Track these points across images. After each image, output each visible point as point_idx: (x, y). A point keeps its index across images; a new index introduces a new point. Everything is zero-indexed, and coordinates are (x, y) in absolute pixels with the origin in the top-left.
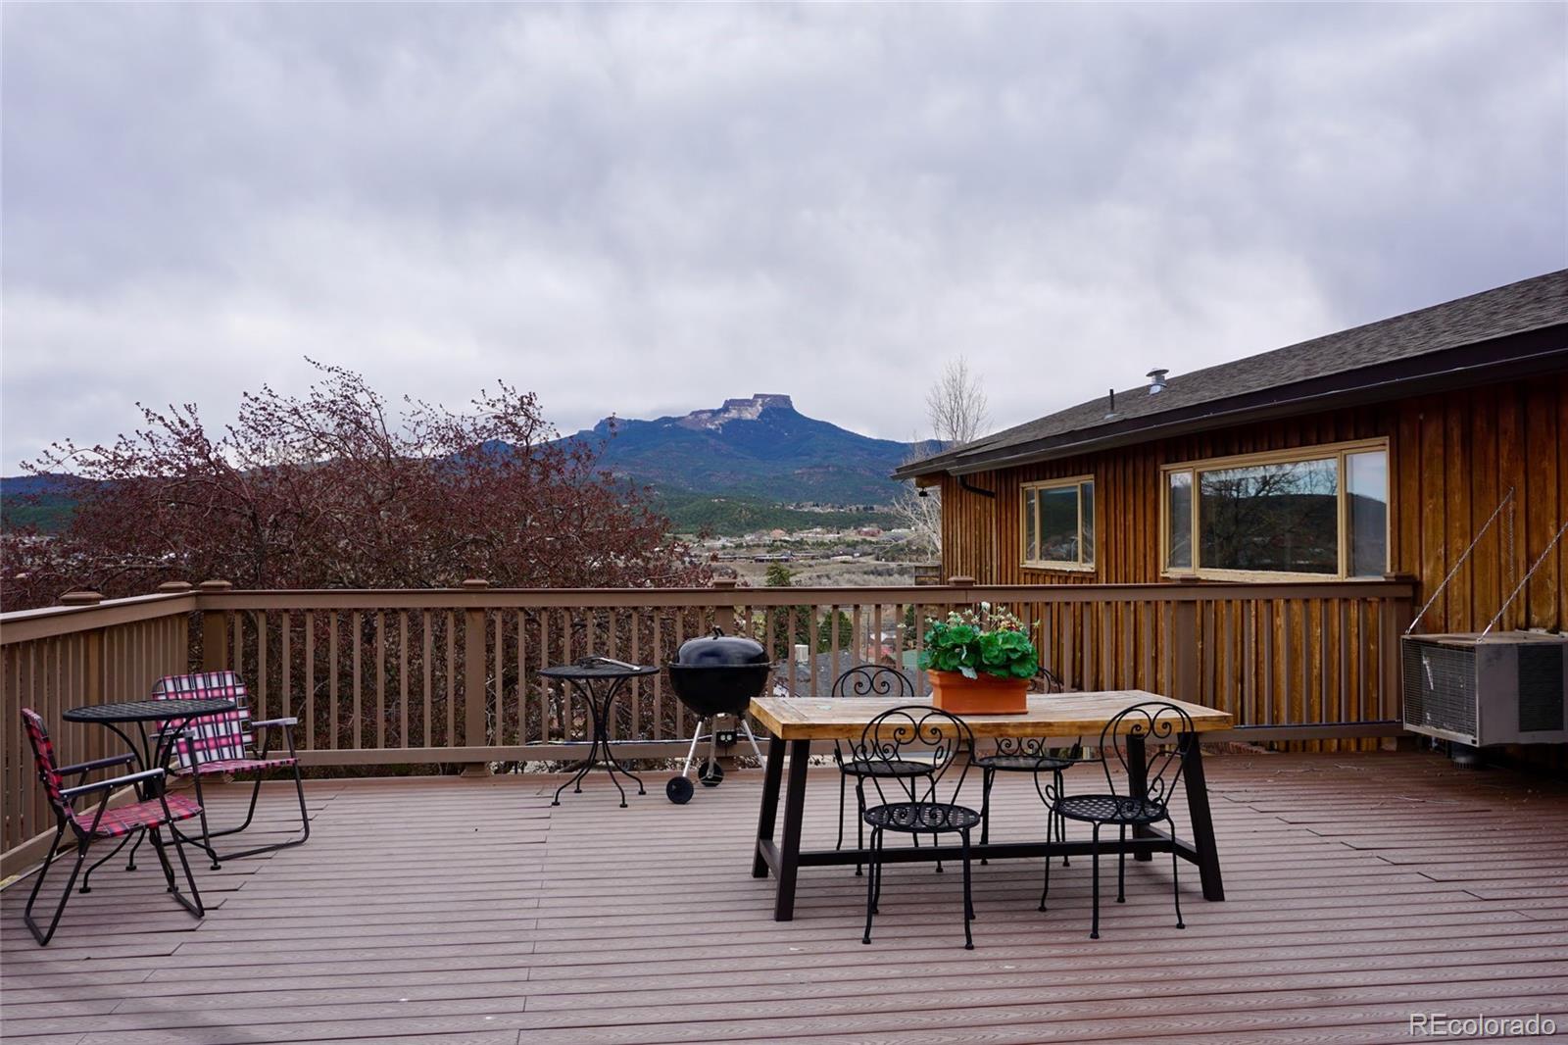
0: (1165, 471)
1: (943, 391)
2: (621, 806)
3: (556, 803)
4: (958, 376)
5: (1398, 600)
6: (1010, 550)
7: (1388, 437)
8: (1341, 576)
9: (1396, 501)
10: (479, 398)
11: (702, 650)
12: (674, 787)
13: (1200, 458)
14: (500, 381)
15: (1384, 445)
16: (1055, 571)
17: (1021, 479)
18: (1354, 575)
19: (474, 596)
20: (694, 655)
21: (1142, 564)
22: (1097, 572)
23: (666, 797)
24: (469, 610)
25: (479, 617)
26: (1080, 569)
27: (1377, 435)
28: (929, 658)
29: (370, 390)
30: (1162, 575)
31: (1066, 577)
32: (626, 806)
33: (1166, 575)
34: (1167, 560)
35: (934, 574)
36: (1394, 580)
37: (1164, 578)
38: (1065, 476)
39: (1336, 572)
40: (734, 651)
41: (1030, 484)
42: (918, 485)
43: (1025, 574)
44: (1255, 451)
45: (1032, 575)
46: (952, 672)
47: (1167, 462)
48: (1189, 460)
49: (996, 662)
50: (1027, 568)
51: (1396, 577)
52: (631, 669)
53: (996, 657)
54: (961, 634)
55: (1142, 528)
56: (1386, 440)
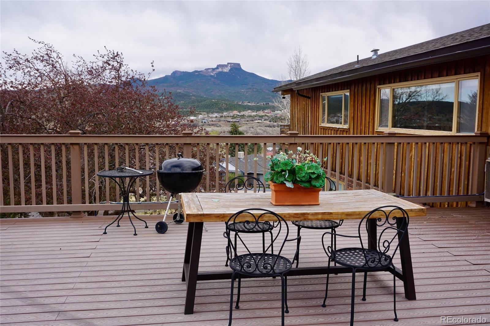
0: (379, 88)
1: (293, 59)
2: (134, 235)
3: (105, 233)
4: (298, 55)
5: (481, 143)
6: (316, 120)
7: (480, 73)
8: (454, 133)
9: (481, 100)
10: (97, 54)
12: (159, 226)
13: (394, 83)
14: (105, 47)
15: (478, 76)
16: (333, 128)
17: (321, 92)
18: (459, 132)
19: (73, 138)
20: (169, 167)
21: (368, 126)
22: (349, 129)
24: (72, 144)
25: (77, 147)
26: (343, 127)
27: (474, 72)
28: (270, 175)
29: (57, 52)
30: (376, 130)
31: (337, 130)
32: (137, 235)
33: (377, 130)
34: (378, 124)
35: (287, 128)
36: (479, 135)
37: (377, 131)
38: (338, 90)
39: (451, 131)
40: (187, 165)
41: (324, 94)
42: (282, 94)
43: (321, 129)
44: (418, 79)
45: (324, 129)
46: (281, 184)
47: (380, 84)
48: (389, 83)
49: (304, 179)
50: (322, 127)
51: (480, 133)
52: (139, 173)
53: (304, 177)
54: (286, 164)
55: (368, 111)
56: (479, 74)
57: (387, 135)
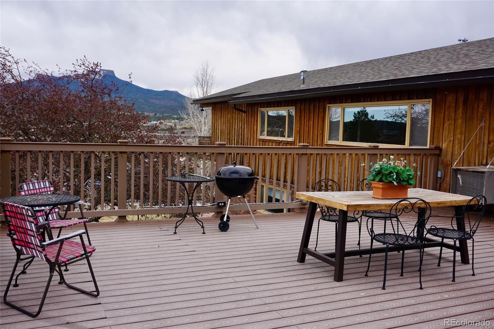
0: (328, 107)
1: (199, 73)
2: (203, 233)
3: (175, 233)
4: (206, 68)
5: (435, 155)
6: (253, 133)
7: (431, 99)
8: (407, 146)
9: (433, 121)
11: (231, 171)
12: (222, 225)
13: (345, 103)
15: (430, 102)
16: (274, 140)
17: (259, 107)
18: (411, 146)
19: (124, 147)
20: (228, 173)
21: (316, 139)
22: (294, 141)
23: (218, 228)
24: (121, 153)
25: (125, 156)
26: (287, 140)
27: (426, 98)
28: (372, 177)
30: (325, 143)
31: (279, 143)
33: (327, 143)
34: (328, 138)
35: (208, 139)
36: (434, 148)
37: (326, 144)
38: (281, 106)
39: (404, 144)
41: (264, 109)
42: (201, 107)
43: (260, 141)
44: (371, 101)
45: (263, 141)
47: (330, 103)
48: (340, 103)
50: (261, 139)
52: (206, 179)
54: (394, 168)
55: (317, 126)
56: (431, 100)
57: (373, 147)
